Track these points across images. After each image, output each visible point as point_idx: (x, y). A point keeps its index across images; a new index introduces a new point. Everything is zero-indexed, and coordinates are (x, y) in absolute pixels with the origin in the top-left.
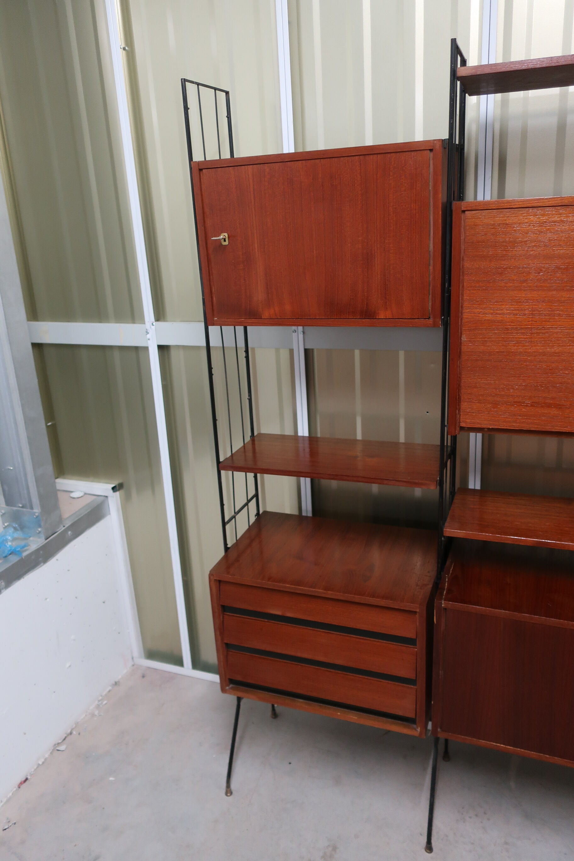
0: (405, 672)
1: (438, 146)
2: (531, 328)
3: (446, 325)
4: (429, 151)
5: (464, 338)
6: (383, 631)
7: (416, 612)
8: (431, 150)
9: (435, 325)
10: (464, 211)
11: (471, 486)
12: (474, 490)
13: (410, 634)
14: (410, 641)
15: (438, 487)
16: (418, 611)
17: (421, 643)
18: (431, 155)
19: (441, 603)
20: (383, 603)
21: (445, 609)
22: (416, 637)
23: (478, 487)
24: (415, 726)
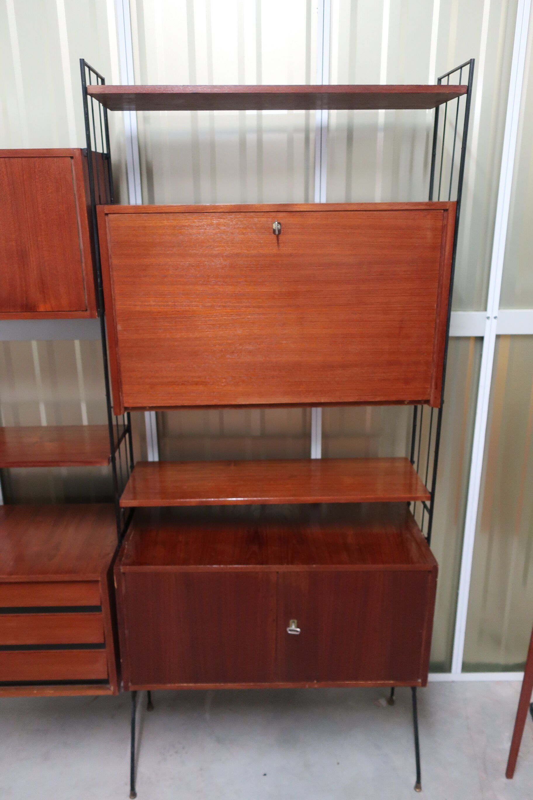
0: (95, 638)
1: (77, 154)
2: (175, 317)
3: (102, 316)
4: (70, 158)
5: (119, 327)
6: (69, 604)
7: (97, 582)
8: (72, 158)
9: (92, 316)
10: (107, 214)
11: (150, 459)
12: (153, 463)
13: (94, 601)
14: (96, 609)
15: (111, 464)
16: (99, 579)
17: (106, 610)
18: (72, 161)
19: (120, 569)
20: (66, 578)
21: (124, 573)
22: (101, 603)
23: (156, 459)
24: (108, 686)
